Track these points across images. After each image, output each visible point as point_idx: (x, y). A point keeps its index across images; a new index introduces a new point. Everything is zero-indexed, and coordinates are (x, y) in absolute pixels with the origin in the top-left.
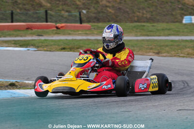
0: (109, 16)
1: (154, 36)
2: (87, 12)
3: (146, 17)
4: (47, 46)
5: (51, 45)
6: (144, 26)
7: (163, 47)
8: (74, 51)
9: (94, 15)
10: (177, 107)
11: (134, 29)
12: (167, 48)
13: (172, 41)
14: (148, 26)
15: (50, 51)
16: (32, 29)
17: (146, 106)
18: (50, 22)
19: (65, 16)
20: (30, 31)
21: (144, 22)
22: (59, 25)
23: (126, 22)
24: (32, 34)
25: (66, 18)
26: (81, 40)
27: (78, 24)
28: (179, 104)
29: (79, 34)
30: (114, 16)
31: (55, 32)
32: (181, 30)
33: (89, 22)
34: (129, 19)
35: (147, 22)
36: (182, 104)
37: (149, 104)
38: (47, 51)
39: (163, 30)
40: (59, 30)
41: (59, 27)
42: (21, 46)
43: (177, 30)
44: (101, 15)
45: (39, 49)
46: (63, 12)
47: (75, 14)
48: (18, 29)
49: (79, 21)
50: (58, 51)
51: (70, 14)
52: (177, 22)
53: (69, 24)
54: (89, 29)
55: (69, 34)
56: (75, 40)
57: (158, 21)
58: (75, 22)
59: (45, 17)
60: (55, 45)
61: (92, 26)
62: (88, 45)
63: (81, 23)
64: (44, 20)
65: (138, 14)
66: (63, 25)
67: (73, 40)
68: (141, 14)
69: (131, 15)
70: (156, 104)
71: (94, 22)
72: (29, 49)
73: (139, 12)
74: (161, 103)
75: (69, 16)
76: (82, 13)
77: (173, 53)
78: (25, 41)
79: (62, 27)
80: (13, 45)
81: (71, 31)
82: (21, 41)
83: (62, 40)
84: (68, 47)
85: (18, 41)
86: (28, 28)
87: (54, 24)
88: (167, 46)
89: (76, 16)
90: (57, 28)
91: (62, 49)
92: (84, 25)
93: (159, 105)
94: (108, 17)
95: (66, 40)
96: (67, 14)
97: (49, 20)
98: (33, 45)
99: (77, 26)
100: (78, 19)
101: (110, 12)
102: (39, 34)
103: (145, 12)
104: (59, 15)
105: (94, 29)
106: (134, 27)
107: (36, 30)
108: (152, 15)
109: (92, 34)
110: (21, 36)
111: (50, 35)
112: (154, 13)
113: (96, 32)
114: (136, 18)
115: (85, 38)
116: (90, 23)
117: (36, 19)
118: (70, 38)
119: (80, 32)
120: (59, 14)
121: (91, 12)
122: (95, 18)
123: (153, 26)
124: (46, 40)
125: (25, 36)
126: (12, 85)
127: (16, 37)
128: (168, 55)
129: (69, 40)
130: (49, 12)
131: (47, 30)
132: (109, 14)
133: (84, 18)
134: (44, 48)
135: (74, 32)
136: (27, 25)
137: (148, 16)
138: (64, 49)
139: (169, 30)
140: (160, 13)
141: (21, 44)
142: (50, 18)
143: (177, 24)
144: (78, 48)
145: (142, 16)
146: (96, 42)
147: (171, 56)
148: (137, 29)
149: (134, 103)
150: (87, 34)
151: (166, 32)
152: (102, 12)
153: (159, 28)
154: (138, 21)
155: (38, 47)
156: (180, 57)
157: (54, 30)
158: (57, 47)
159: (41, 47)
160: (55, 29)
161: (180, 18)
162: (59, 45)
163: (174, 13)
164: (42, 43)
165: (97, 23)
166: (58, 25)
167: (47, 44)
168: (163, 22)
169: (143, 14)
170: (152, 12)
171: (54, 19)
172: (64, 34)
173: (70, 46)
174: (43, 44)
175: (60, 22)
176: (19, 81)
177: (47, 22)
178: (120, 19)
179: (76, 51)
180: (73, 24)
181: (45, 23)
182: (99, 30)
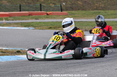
2: (66, 4)
4: (40, 26)
5: (43, 26)
6: (100, 12)
10: (115, 67)
11: (94, 14)
14: (103, 13)
15: (42, 29)
16: (32, 15)
17: (97, 67)
18: (44, 11)
20: (31, 17)
21: (100, 10)
22: (48, 13)
23: (89, 10)
24: (32, 18)
25: (53, 8)
27: (60, 12)
31: (46, 17)
33: (67, 10)
34: (91, 8)
35: (102, 10)
37: (99, 65)
39: (111, 14)
40: (48, 16)
41: (49, 14)
42: (25, 26)
44: (74, 5)
46: (51, 4)
47: (58, 5)
48: (24, 15)
49: (60, 10)
53: (54, 12)
54: (67, 15)
55: (55, 18)
56: (58, 22)
57: (109, 9)
59: (40, 7)
60: (45, 25)
61: (68, 13)
63: (62, 11)
64: (40, 9)
66: (51, 12)
67: (56, 22)
68: (98, 5)
69: (92, 6)
70: (103, 65)
72: (29, 28)
74: (106, 64)
75: (55, 7)
76: (62, 5)
78: (28, 23)
79: (50, 14)
80: (20, 26)
81: (56, 16)
82: (25, 23)
83: (49, 22)
84: (53, 27)
85: (24, 23)
86: (30, 15)
88: (113, 25)
90: (47, 14)
91: (49, 28)
92: (63, 12)
93: (105, 65)
94: (79, 7)
95: (53, 22)
96: (53, 5)
98: (32, 26)
100: (60, 8)
104: (49, 6)
105: (70, 14)
106: (94, 13)
107: (34, 16)
110: (26, 20)
111: (43, 18)
112: (106, 4)
114: (95, 7)
117: (35, 9)
118: (55, 20)
119: (61, 17)
121: (68, 4)
122: (71, 7)
123: (105, 12)
124: (40, 22)
125: (28, 20)
126: (19, 52)
127: (22, 20)
130: (42, 4)
131: (41, 16)
132: (79, 5)
133: (63, 8)
134: (38, 27)
136: (29, 13)
137: (103, 6)
138: (51, 28)
140: (110, 4)
141: (25, 25)
142: (43, 8)
144: (59, 28)
148: (96, 14)
149: (90, 64)
151: (113, 16)
153: (109, 14)
154: (97, 9)
155: (35, 27)
157: (45, 16)
158: (46, 27)
159: (37, 27)
162: (47, 26)
165: (72, 11)
167: (40, 25)
168: (112, 10)
169: (100, 4)
171: (46, 8)
172: (51, 18)
173: (54, 26)
174: (38, 25)
175: (49, 10)
176: (23, 49)
177: (41, 11)
178: (86, 8)
179: (57, 29)
180: (57, 12)
181: (40, 12)
182: (72, 15)
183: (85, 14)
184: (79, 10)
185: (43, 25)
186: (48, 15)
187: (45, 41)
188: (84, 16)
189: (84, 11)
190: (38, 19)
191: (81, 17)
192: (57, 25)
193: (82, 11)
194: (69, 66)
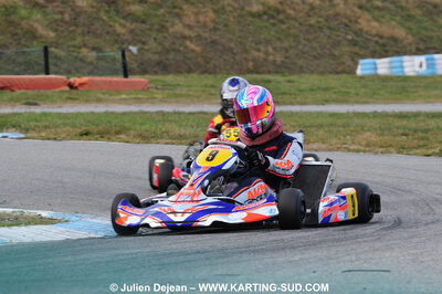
0: (189, 59)
1: (292, 104)
2: (139, 50)
3: (275, 61)
4: (46, 127)
5: (58, 126)
7: (313, 130)
8: (109, 139)
9: (156, 57)
10: (342, 264)
12: (321, 132)
13: (333, 115)
14: (279, 82)
15: (55, 139)
16: (12, 90)
17: (274, 264)
18: (56, 73)
19: (89, 60)
20: (8, 94)
21: (269, 72)
22: (75, 80)
24: (13, 101)
25: (91, 63)
26: (124, 114)
27: (121, 79)
28: (347, 258)
29: (121, 99)
30: (200, 59)
31: (64, 96)
32: (353, 91)
33: (144, 72)
34: (236, 67)
35: (277, 72)
36: (354, 258)
37: (281, 258)
38: (49, 139)
39: (312, 90)
40: (74, 91)
41: (77, 84)
43: (343, 89)
44: (171, 56)
45: (29, 135)
46: (84, 51)
47: (112, 54)
49: (121, 71)
50: (71, 139)
51: (101, 54)
52: (343, 72)
53: (97, 78)
54: (145, 89)
55: (99, 101)
56: (112, 113)
57: (301, 71)
58: (114, 72)
59: (43, 62)
60: (65, 125)
61: (150, 82)
62: (141, 124)
63: (126, 76)
64: (42, 67)
65: (256, 54)
66: (85, 79)
67: (106, 113)
68: (262, 55)
69: (238, 58)
70: (297, 258)
71: (156, 73)
72: (5, 134)
73: (259, 50)
74: (307, 256)
75: (98, 58)
76: (127, 54)
77: (335, 141)
79: (81, 84)
81: (103, 94)
83: (82, 114)
86: (4, 88)
87: (63, 77)
88: (321, 126)
89: (114, 59)
90: (71, 86)
91: (82, 135)
92: (132, 78)
93: (301, 259)
94: (188, 62)
95: (92, 113)
96: (94, 54)
97: (51, 68)
98: (16, 127)
99: (118, 83)
100: (119, 66)
101: (193, 51)
102: (30, 101)
103: (270, 50)
104: (76, 58)
105: (157, 88)
107: (22, 91)
108: (286, 57)
109: (152, 100)
111: (53, 102)
112: (291, 52)
113: (159, 96)
114: (251, 64)
115: (134, 108)
116: (147, 76)
117: (23, 67)
118: (100, 109)
119: (123, 96)
120: (75, 54)
121: (147, 50)
122: (159, 63)
123: (290, 82)
124: (44, 114)
128: (323, 146)
129: (98, 114)
130: (52, 49)
131: (49, 92)
132: (189, 56)
133: (132, 65)
134: (39, 132)
135: (111, 95)
137: (279, 59)
138: (86, 134)
139: (326, 89)
140: (304, 53)
142: (56, 65)
143: (344, 77)
144: (118, 133)
145: (265, 60)
146: (160, 118)
147: (330, 150)
149: (245, 257)
150: (138, 101)
151: (319, 96)
152: (174, 50)
153: (303, 87)
154: (255, 71)
155: (27, 130)
156: (349, 150)
157: (62, 91)
158: (68, 128)
159: (34, 130)
160: (67, 88)
161: (350, 63)
162: (74, 126)
163: (336, 53)
164: (37, 121)
165: (163, 74)
166: (72, 80)
167: (47, 123)
168: (312, 72)
169: (267, 53)
170: (287, 51)
171: (65, 66)
172: (87, 101)
173: (101, 128)
174: (39, 124)
175: (78, 72)
177: (47, 73)
178: (215, 66)
179: (113, 138)
180: (108, 78)
181: (43, 76)
182: (167, 91)
183: (212, 86)
184: (189, 71)
185: (60, 122)
186: (76, 88)
187: (66, 180)
188: (211, 94)
189: (210, 77)
190: (36, 104)
191: (198, 97)
192: (110, 122)
193: (203, 76)
194: (166, 261)
